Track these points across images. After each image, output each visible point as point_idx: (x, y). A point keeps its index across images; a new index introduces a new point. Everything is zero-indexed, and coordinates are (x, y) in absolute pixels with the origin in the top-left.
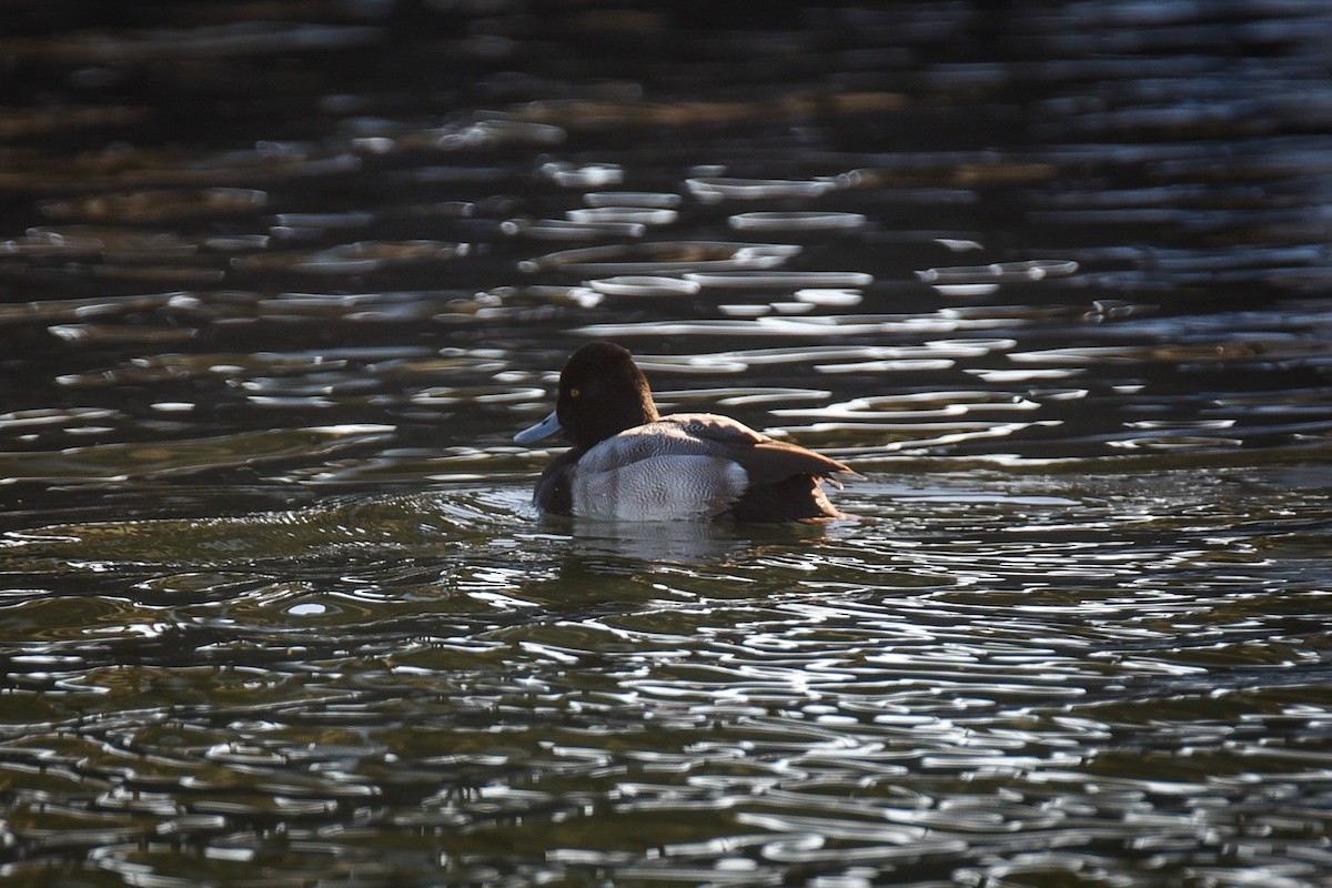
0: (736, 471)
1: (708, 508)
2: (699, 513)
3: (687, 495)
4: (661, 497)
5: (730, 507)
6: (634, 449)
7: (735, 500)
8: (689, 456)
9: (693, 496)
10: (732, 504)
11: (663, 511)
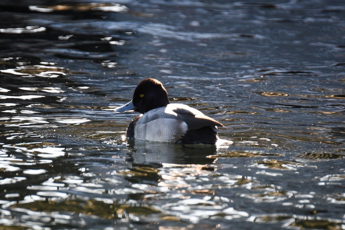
0: (184, 125)
1: (174, 138)
2: (171, 139)
3: (167, 133)
4: (159, 133)
5: (182, 138)
6: (153, 116)
7: (183, 135)
8: (169, 119)
9: (169, 133)
10: (182, 136)
11: (160, 138)
